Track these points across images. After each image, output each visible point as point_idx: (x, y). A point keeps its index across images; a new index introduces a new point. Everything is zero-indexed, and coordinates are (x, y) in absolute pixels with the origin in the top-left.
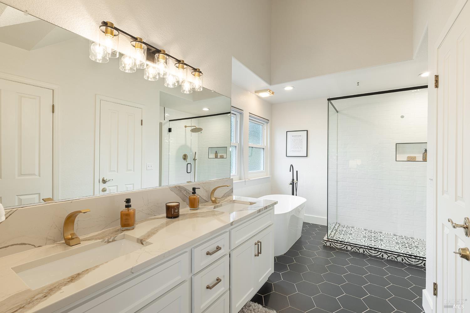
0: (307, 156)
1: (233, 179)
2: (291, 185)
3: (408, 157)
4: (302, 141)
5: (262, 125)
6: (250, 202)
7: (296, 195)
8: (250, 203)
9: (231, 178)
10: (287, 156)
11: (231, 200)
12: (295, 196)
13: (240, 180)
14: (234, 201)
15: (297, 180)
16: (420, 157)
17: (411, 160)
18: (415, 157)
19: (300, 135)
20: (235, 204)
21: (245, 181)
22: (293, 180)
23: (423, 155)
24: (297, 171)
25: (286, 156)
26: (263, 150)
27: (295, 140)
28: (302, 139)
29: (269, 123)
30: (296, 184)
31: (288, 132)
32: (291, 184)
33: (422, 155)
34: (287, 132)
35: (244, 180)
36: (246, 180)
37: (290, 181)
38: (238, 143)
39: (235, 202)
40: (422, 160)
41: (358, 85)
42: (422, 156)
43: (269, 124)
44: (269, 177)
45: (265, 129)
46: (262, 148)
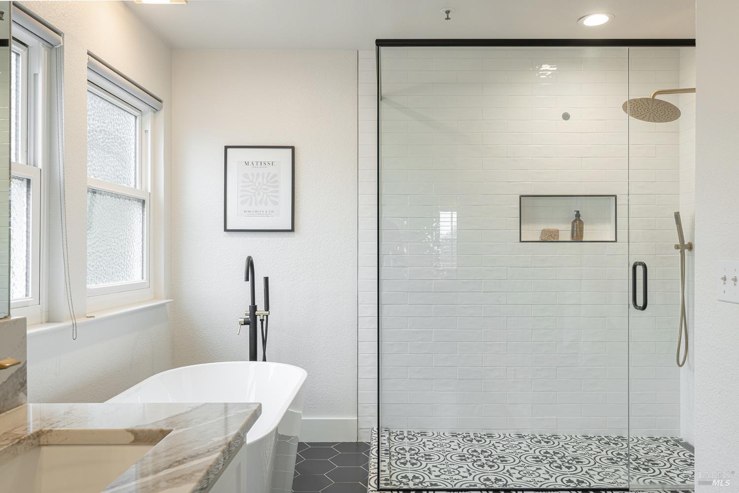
0: (292, 230)
1: (24, 320)
2: (248, 326)
3: (544, 232)
4: (276, 181)
5: (137, 113)
6: (132, 432)
7: (264, 360)
8: (132, 438)
9: (14, 317)
10: (228, 228)
11: (19, 432)
12: (259, 363)
13: (49, 321)
14: (39, 434)
15: (267, 309)
16: (565, 231)
17: (550, 238)
18: (558, 231)
19: (270, 160)
20: (44, 449)
21: (74, 326)
22: (254, 308)
23: (573, 227)
24: (266, 279)
25: (226, 230)
26: (139, 205)
27: (253, 174)
28: (275, 176)
29: (162, 111)
30: (262, 321)
31: (229, 150)
32: (246, 323)
33: (570, 227)
34: (226, 148)
35: (70, 323)
36: (78, 321)
37: (244, 312)
38: (40, 165)
39: (43, 440)
40: (569, 239)
41: (448, 18)
42: (570, 229)
43: (161, 114)
44: (163, 305)
45: (146, 131)
46: (139, 200)
